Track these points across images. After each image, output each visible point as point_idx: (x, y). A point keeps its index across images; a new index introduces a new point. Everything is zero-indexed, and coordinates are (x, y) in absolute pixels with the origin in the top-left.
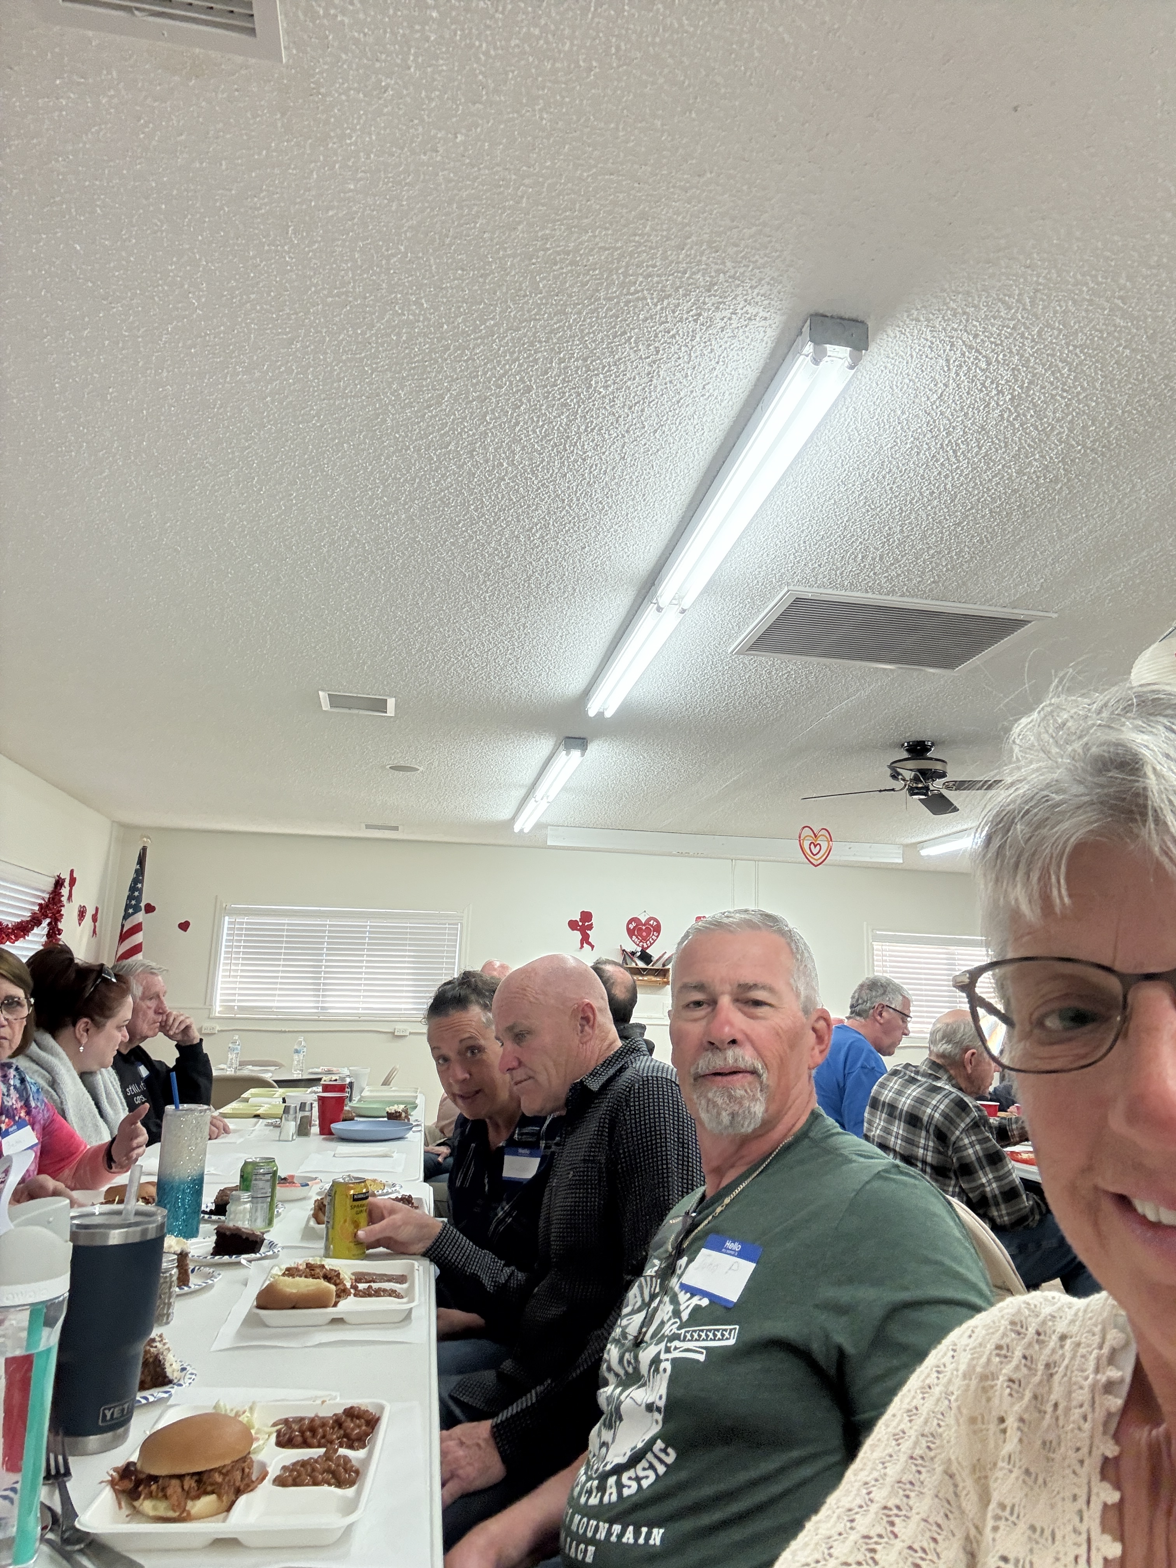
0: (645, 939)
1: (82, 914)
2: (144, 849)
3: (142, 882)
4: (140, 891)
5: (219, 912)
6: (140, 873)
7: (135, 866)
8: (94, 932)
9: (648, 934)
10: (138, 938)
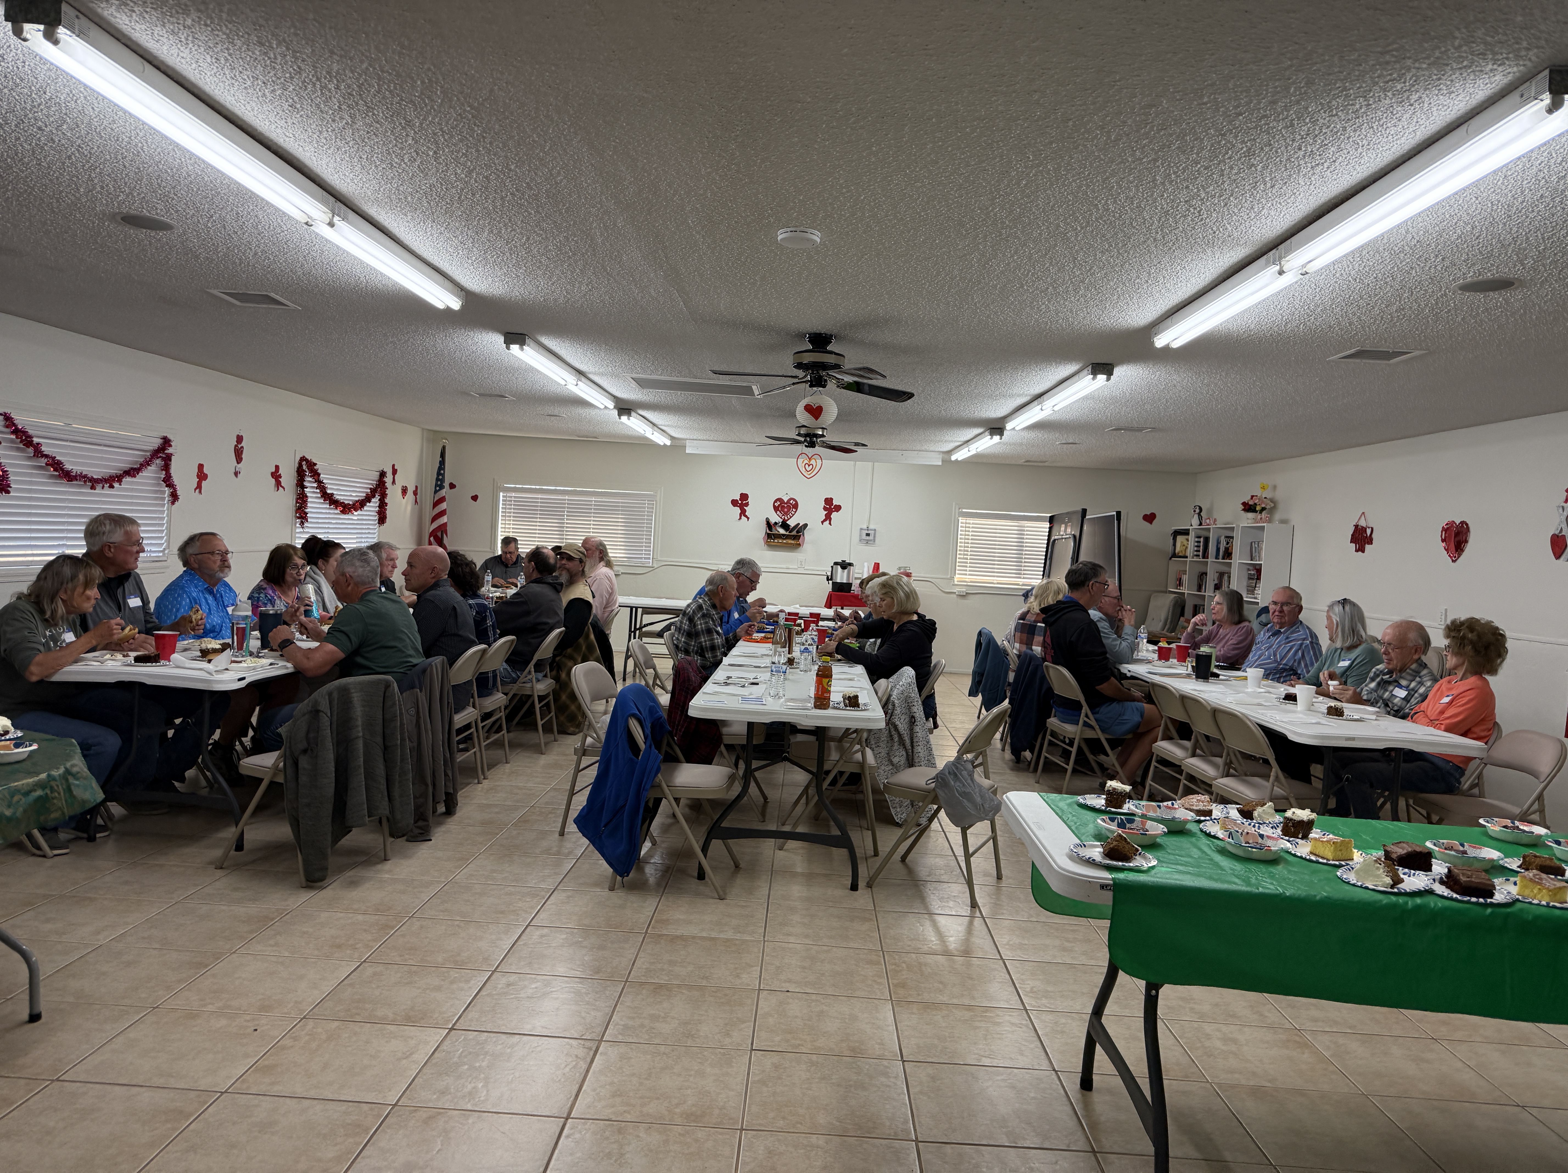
0: (786, 514)
1: (404, 491)
2: (444, 448)
3: (444, 469)
4: (443, 475)
5: (496, 489)
6: (442, 463)
7: (439, 459)
8: (416, 501)
9: (789, 510)
10: (444, 506)
